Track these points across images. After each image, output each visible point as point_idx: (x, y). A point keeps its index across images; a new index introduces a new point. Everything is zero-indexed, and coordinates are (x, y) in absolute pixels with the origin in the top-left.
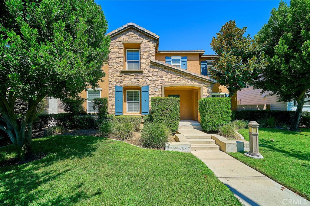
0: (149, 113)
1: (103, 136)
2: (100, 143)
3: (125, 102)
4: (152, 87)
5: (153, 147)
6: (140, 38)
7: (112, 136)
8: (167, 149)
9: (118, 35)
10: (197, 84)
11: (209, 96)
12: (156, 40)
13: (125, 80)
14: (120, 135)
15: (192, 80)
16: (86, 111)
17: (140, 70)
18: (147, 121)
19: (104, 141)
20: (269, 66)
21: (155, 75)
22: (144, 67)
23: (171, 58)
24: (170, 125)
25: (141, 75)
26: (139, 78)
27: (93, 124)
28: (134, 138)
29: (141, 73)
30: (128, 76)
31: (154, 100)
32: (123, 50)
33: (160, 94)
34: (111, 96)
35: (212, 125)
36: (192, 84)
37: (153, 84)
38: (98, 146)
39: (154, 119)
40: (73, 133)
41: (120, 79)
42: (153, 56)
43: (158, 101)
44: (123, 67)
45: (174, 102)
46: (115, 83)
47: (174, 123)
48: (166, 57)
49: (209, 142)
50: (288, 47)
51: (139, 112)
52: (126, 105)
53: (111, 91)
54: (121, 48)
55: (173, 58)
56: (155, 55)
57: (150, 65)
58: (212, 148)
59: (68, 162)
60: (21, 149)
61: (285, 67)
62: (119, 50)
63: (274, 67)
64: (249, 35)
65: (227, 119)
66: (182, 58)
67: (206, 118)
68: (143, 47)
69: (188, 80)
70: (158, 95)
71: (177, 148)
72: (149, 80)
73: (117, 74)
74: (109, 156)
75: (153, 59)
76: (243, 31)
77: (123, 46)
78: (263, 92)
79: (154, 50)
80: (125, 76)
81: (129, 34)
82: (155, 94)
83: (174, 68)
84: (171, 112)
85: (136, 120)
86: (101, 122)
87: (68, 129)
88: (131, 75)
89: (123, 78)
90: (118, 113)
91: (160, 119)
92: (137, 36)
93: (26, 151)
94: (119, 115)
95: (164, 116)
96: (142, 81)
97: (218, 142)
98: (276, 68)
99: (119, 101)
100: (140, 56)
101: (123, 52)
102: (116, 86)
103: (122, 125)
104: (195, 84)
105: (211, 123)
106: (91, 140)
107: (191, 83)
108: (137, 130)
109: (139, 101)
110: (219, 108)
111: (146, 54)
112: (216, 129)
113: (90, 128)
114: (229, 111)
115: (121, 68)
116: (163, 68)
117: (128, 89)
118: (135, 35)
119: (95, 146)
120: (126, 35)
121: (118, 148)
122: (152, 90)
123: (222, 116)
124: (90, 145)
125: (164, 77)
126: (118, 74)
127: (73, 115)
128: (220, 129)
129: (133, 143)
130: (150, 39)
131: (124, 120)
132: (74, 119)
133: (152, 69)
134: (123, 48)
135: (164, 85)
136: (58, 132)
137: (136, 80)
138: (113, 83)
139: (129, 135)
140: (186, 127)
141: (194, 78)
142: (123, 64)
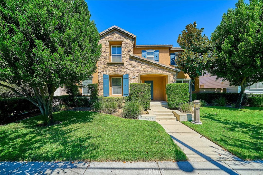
0: (128, 95)
1: (96, 111)
2: (95, 116)
3: (111, 86)
4: (131, 76)
5: (130, 118)
6: (121, 37)
7: (102, 111)
8: (140, 119)
9: (105, 36)
10: (165, 72)
11: (174, 82)
12: (134, 39)
13: (111, 70)
14: (108, 110)
15: (161, 69)
16: (82, 93)
17: (121, 62)
18: (127, 101)
19: (97, 114)
20: (218, 59)
21: (133, 66)
22: (125, 60)
23: (146, 52)
24: (144, 103)
25: (122, 66)
26: (121, 68)
27: (88, 103)
28: (118, 113)
29: (122, 64)
30: (113, 67)
31: (132, 86)
32: (108, 47)
33: (137, 81)
34: (100, 82)
35: (175, 104)
36: (162, 72)
37: (132, 73)
38: (94, 117)
39: (132, 99)
40: (74, 109)
41: (107, 69)
42: (131, 51)
43: (135, 87)
44: (109, 60)
45: (146, 87)
46: (103, 72)
47: (147, 102)
48: (142, 50)
49: (170, 115)
50: (231, 45)
51: (121, 94)
52: (111, 89)
53: (100, 78)
54: (107, 45)
55: (148, 51)
56: (133, 50)
57: (129, 58)
58: (171, 119)
59: (78, 125)
60: (48, 117)
61: (228, 61)
62: (105, 47)
63: (221, 60)
64: (205, 35)
65: (185, 99)
66: (155, 52)
67: (170, 99)
68: (124, 44)
69: (159, 70)
70: (136, 81)
71: (147, 118)
72: (128, 70)
73: (104, 66)
74: (102, 122)
75: (132, 54)
76: (200, 31)
77: (109, 44)
78: (217, 79)
79: (133, 46)
80: (111, 67)
81: (113, 34)
82: (133, 81)
83: (148, 60)
84: (144, 94)
85: (119, 100)
86: (94, 102)
87: (70, 107)
88: (115, 66)
89: (109, 68)
90: (106, 95)
91: (136, 99)
92: (120, 36)
93: (50, 119)
94: (107, 97)
95: (139, 97)
96: (123, 71)
97: (176, 115)
98: (223, 61)
99: (106, 86)
100: (122, 51)
101: (109, 49)
102: (104, 75)
103: (109, 104)
104: (164, 73)
105: (174, 102)
106: (88, 114)
107: (160, 72)
108: (120, 107)
109: (122, 86)
110: (180, 91)
111: (126, 50)
112: (178, 107)
113: (85, 106)
114: (187, 93)
115: (108, 61)
116: (140, 61)
117: (113, 76)
118: (118, 35)
119: (92, 117)
120: (111, 35)
121: (107, 118)
122: (131, 77)
123: (182, 97)
124: (88, 116)
125: (140, 67)
126: (106, 65)
127: (73, 96)
128: (181, 107)
129: (117, 116)
130: (129, 38)
131: (110, 100)
132: (74, 99)
133: (131, 61)
134: (109, 45)
135: (140, 74)
136: (63, 109)
137: (119, 70)
138: (101, 72)
139: (115, 110)
140: (157, 105)
141: (163, 68)
142: (109, 58)
